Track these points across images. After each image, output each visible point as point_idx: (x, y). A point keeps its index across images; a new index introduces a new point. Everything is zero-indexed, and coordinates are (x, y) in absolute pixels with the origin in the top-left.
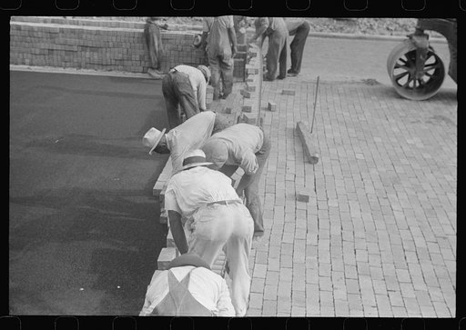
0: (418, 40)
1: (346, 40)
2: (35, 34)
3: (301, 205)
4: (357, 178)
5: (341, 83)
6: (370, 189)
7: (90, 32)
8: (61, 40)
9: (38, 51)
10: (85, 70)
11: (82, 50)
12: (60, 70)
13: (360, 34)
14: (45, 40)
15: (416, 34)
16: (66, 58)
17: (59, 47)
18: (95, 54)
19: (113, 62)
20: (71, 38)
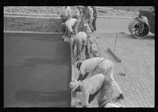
0: (140, 19)
1: (104, 19)
2: (7, 19)
3: (123, 77)
4: (136, 66)
5: (113, 34)
6: (142, 71)
7: (28, 18)
8: (17, 21)
9: (8, 25)
10: (26, 32)
11: (25, 25)
12: (17, 32)
13: (109, 17)
14: (11, 21)
15: (139, 17)
16: (19, 27)
17: (16, 24)
18: (30, 26)
19: (36, 28)
20: (20, 20)
